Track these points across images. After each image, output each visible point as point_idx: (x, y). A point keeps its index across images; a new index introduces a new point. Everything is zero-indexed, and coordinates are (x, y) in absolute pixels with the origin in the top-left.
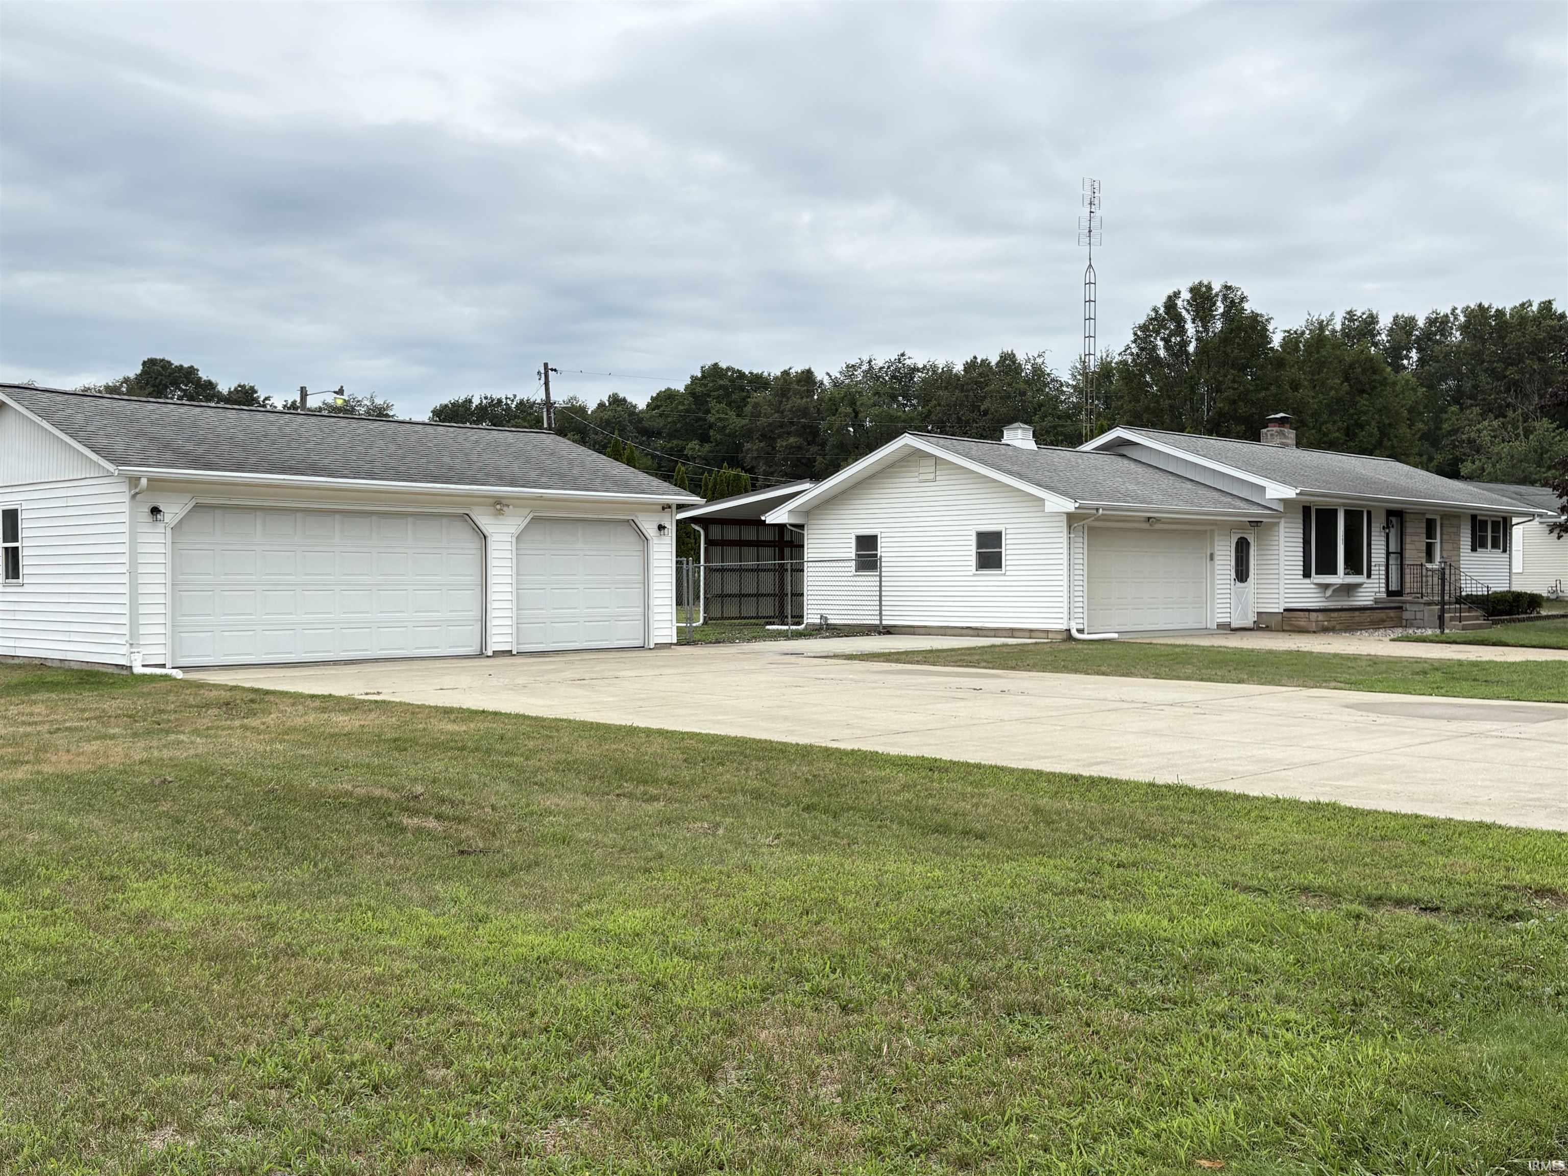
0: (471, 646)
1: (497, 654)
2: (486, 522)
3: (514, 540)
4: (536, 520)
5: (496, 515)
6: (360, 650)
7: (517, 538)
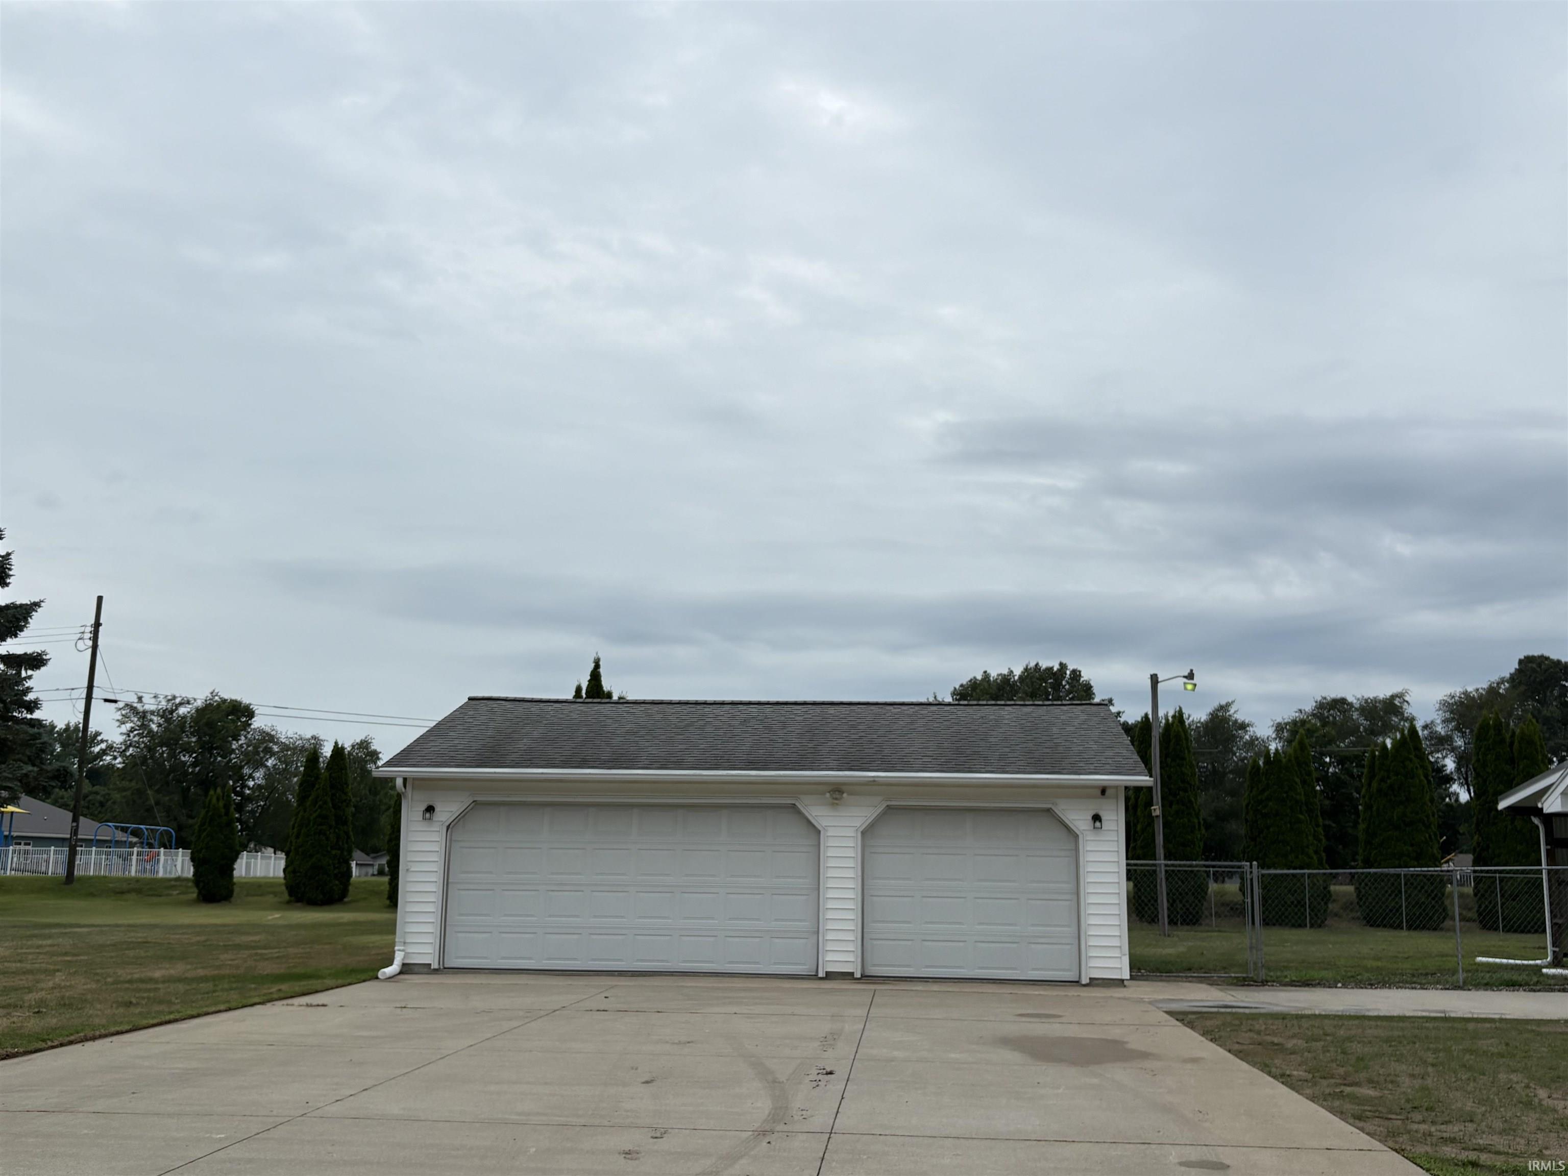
0: (804, 964)
1: (829, 976)
2: (818, 814)
3: (859, 835)
4: (890, 810)
5: (833, 804)
6: (658, 961)
7: (863, 833)
